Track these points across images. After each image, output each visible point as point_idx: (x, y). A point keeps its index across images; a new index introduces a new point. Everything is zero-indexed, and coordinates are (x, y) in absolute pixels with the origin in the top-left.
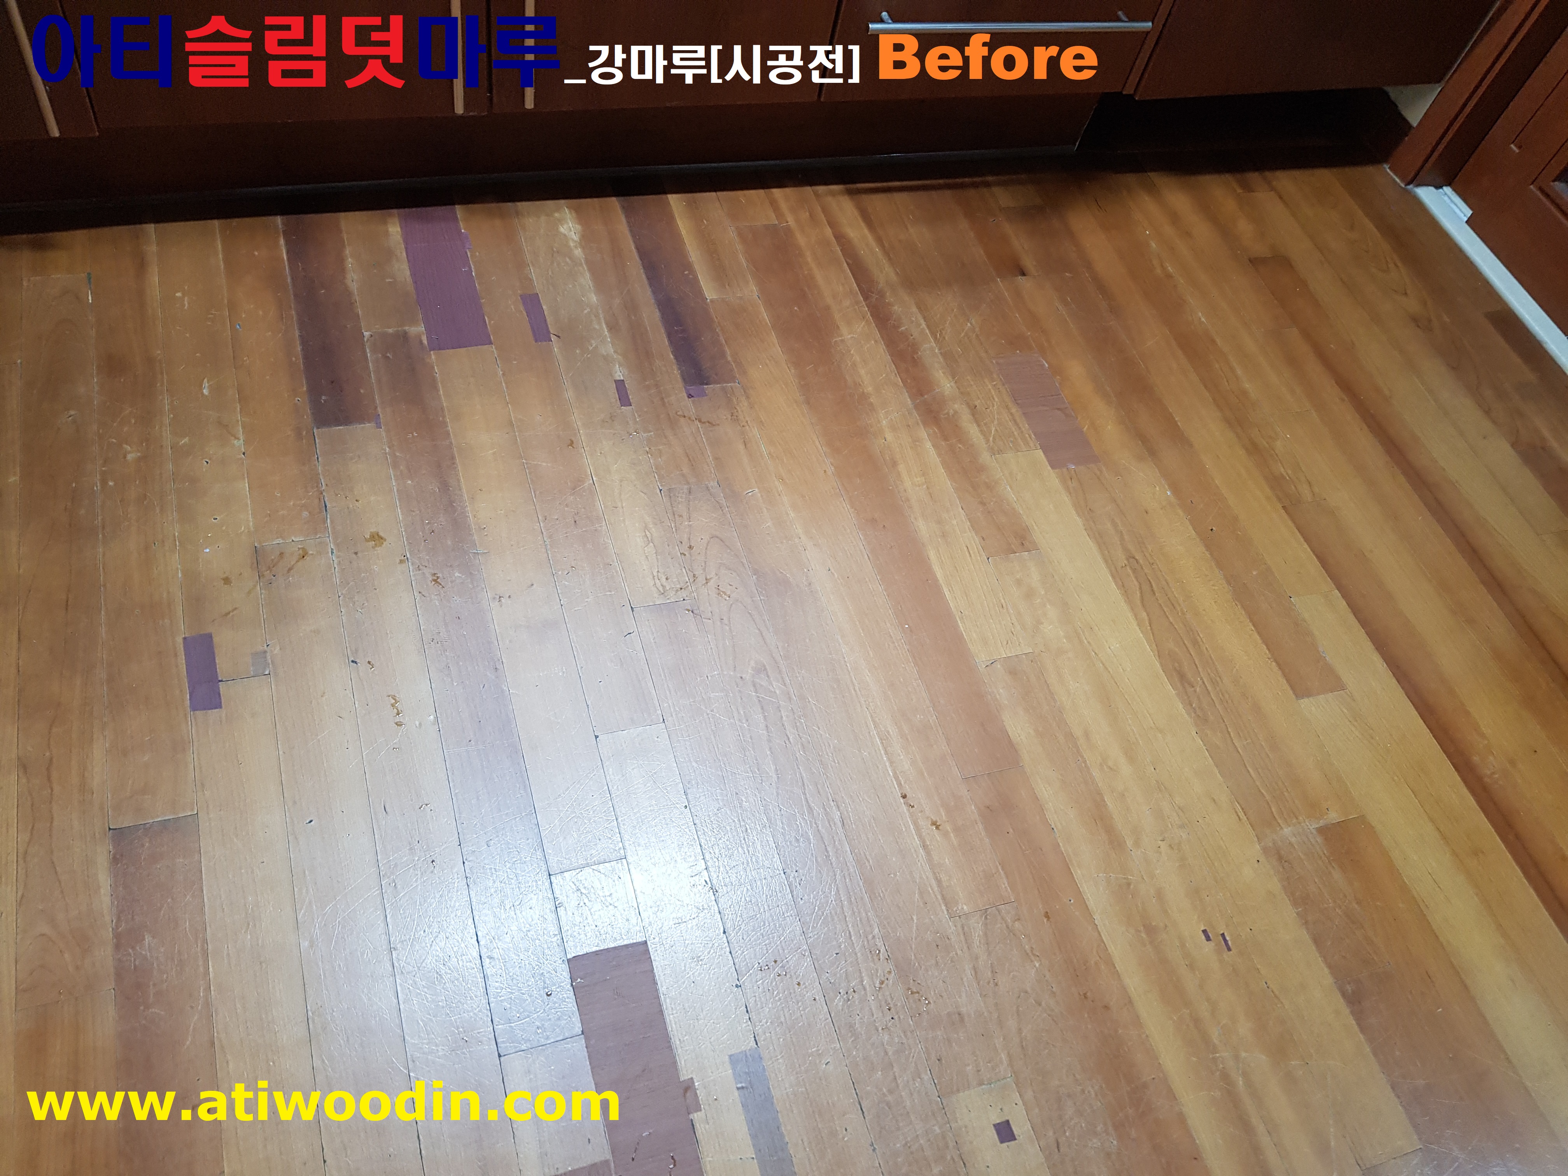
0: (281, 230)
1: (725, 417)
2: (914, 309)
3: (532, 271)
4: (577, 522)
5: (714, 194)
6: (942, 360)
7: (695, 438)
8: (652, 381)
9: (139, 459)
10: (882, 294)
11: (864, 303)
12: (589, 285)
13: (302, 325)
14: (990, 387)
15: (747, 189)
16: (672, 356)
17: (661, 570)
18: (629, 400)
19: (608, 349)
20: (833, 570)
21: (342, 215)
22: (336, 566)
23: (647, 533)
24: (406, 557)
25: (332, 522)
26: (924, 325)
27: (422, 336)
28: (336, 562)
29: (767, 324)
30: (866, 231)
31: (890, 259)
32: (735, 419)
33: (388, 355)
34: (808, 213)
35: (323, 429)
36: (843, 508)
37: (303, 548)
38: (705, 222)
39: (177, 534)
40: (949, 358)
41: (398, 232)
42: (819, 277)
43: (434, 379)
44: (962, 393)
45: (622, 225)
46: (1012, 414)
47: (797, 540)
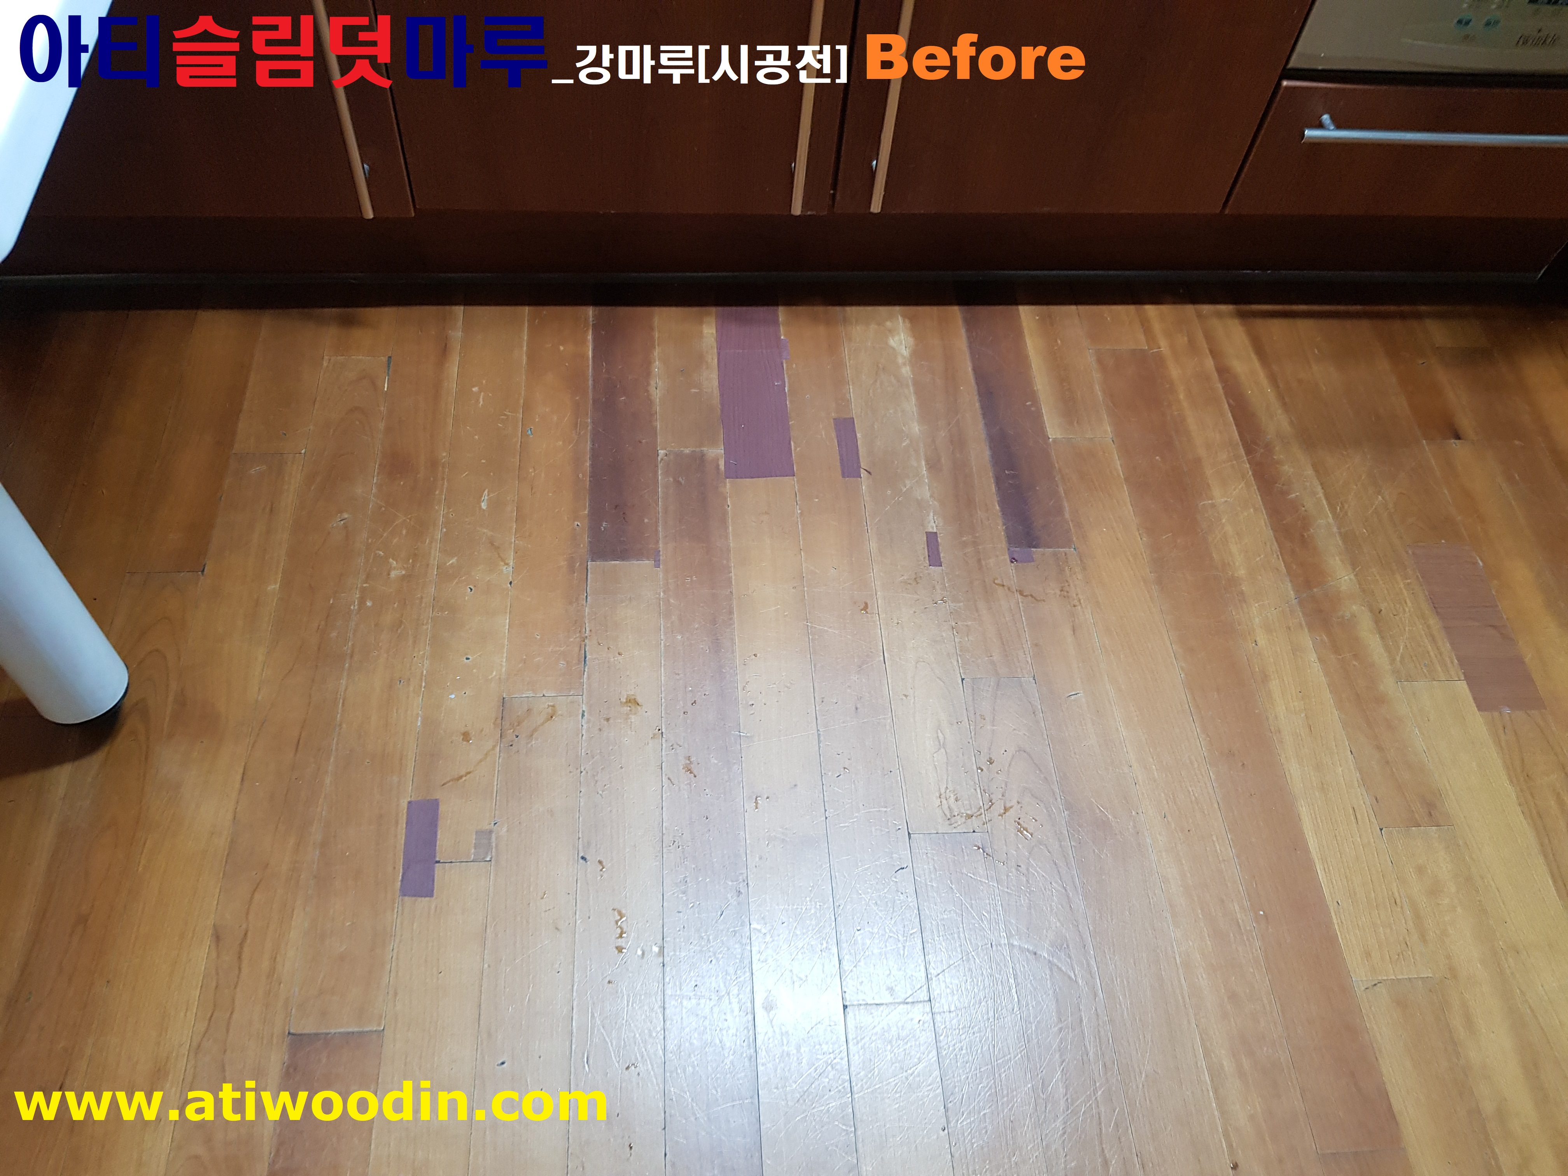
0: (591, 323)
1: (1053, 592)
2: (1310, 472)
3: (851, 390)
4: (859, 710)
5: (1073, 308)
6: (1340, 542)
7: (1013, 615)
8: (970, 536)
9: (403, 578)
10: (1269, 448)
11: (1245, 458)
12: (913, 412)
13: (596, 437)
14: (1402, 586)
15: (1115, 303)
16: (998, 508)
17: (951, 788)
18: (940, 558)
19: (924, 492)
20: (1170, 819)
21: (657, 310)
22: (584, 733)
23: (940, 735)
24: (660, 731)
25: (589, 678)
26: (1321, 494)
27: (720, 460)
28: (585, 726)
29: (1119, 475)
30: (1256, 364)
31: (1284, 404)
32: (1064, 593)
33: (680, 479)
34: (1186, 339)
35: (598, 563)
36: (1192, 732)
37: (553, 706)
38: (1059, 342)
39: (425, 672)
40: (1350, 541)
41: (713, 333)
42: (1191, 422)
43: (725, 514)
44: (1364, 591)
45: (961, 341)
46: (1429, 627)
47: (1126, 770)
